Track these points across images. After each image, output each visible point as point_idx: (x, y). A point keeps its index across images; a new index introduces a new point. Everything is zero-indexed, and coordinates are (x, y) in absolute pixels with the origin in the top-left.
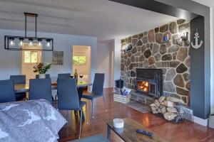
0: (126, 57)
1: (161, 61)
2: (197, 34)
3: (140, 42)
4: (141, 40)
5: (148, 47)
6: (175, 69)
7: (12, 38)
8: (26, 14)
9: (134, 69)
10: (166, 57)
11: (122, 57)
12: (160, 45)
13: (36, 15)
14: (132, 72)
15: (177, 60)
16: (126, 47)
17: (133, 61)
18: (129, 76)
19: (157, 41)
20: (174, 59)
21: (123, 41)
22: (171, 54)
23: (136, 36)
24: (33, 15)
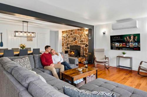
0: (65, 40)
1: (80, 42)
2: (90, 34)
3: (71, 33)
4: (72, 32)
5: (75, 36)
6: (85, 45)
7: (17, 32)
8: (23, 21)
9: (69, 46)
10: (82, 41)
11: (63, 40)
12: (79, 36)
13: (28, 22)
14: (68, 47)
15: (85, 42)
16: (65, 35)
17: (68, 42)
18: (66, 49)
19: (78, 34)
20: (84, 42)
21: (63, 32)
22: (83, 40)
23: (70, 31)
24: (26, 22)
